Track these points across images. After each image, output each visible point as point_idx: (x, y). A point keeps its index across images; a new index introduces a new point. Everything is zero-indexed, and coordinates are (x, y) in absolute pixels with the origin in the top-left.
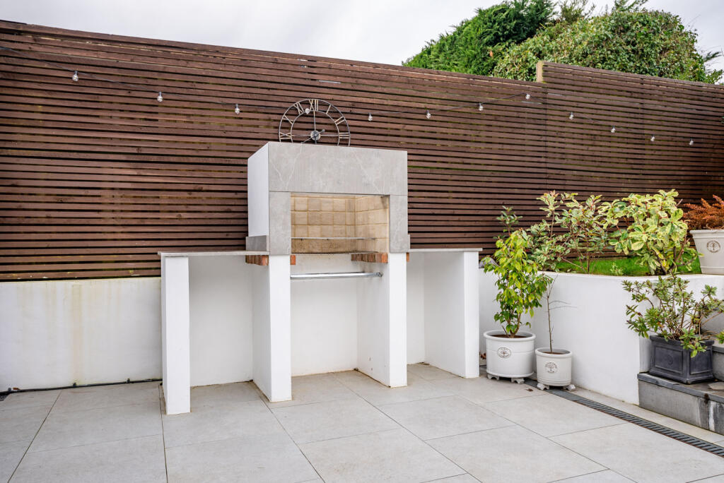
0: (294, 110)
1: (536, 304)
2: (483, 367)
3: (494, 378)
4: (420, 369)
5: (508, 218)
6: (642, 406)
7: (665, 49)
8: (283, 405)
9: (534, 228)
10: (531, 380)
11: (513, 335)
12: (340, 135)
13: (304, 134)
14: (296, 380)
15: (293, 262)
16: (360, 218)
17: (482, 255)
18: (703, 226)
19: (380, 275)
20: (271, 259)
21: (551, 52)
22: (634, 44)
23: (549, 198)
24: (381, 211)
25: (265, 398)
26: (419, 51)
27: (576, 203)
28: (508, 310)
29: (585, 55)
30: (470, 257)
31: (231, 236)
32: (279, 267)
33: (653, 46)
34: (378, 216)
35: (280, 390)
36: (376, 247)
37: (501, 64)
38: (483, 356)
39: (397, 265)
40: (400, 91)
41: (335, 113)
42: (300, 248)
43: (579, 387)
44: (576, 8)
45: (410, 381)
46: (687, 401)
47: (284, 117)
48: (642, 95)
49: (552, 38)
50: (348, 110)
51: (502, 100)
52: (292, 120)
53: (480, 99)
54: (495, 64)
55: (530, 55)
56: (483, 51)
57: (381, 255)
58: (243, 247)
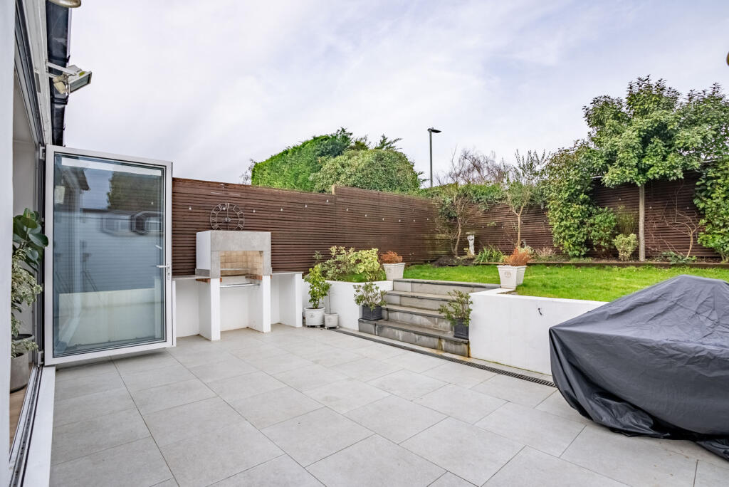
0: (217, 209)
1: (325, 295)
2: (304, 323)
3: (308, 327)
4: (277, 326)
5: (317, 256)
6: (360, 331)
7: (399, 170)
8: (216, 341)
9: (328, 262)
10: (322, 326)
11: (316, 308)
12: (240, 220)
13: (222, 219)
14: (222, 333)
15: (221, 281)
16: (249, 259)
17: (303, 276)
18: (385, 262)
19: (259, 285)
20: (211, 280)
21: (348, 165)
22: (385, 167)
23: (333, 249)
24: (259, 257)
25: (208, 340)
26: (282, 151)
27: (344, 251)
28: (314, 298)
29: (363, 170)
30: (298, 276)
31: (186, 267)
32: (215, 284)
33: (393, 169)
34: (258, 259)
35: (216, 336)
36: (257, 273)
37: (325, 168)
38: (304, 318)
39: (266, 280)
40: (268, 199)
41: (238, 210)
42: (224, 275)
43: (340, 327)
44: (362, 142)
45: (272, 331)
46: (370, 327)
47: (213, 211)
48: (379, 200)
49: (350, 158)
50: (243, 208)
51: (316, 202)
52: (217, 213)
53: (306, 202)
54: (321, 167)
55: (338, 165)
56: (316, 159)
57: (259, 276)
58: (193, 273)
